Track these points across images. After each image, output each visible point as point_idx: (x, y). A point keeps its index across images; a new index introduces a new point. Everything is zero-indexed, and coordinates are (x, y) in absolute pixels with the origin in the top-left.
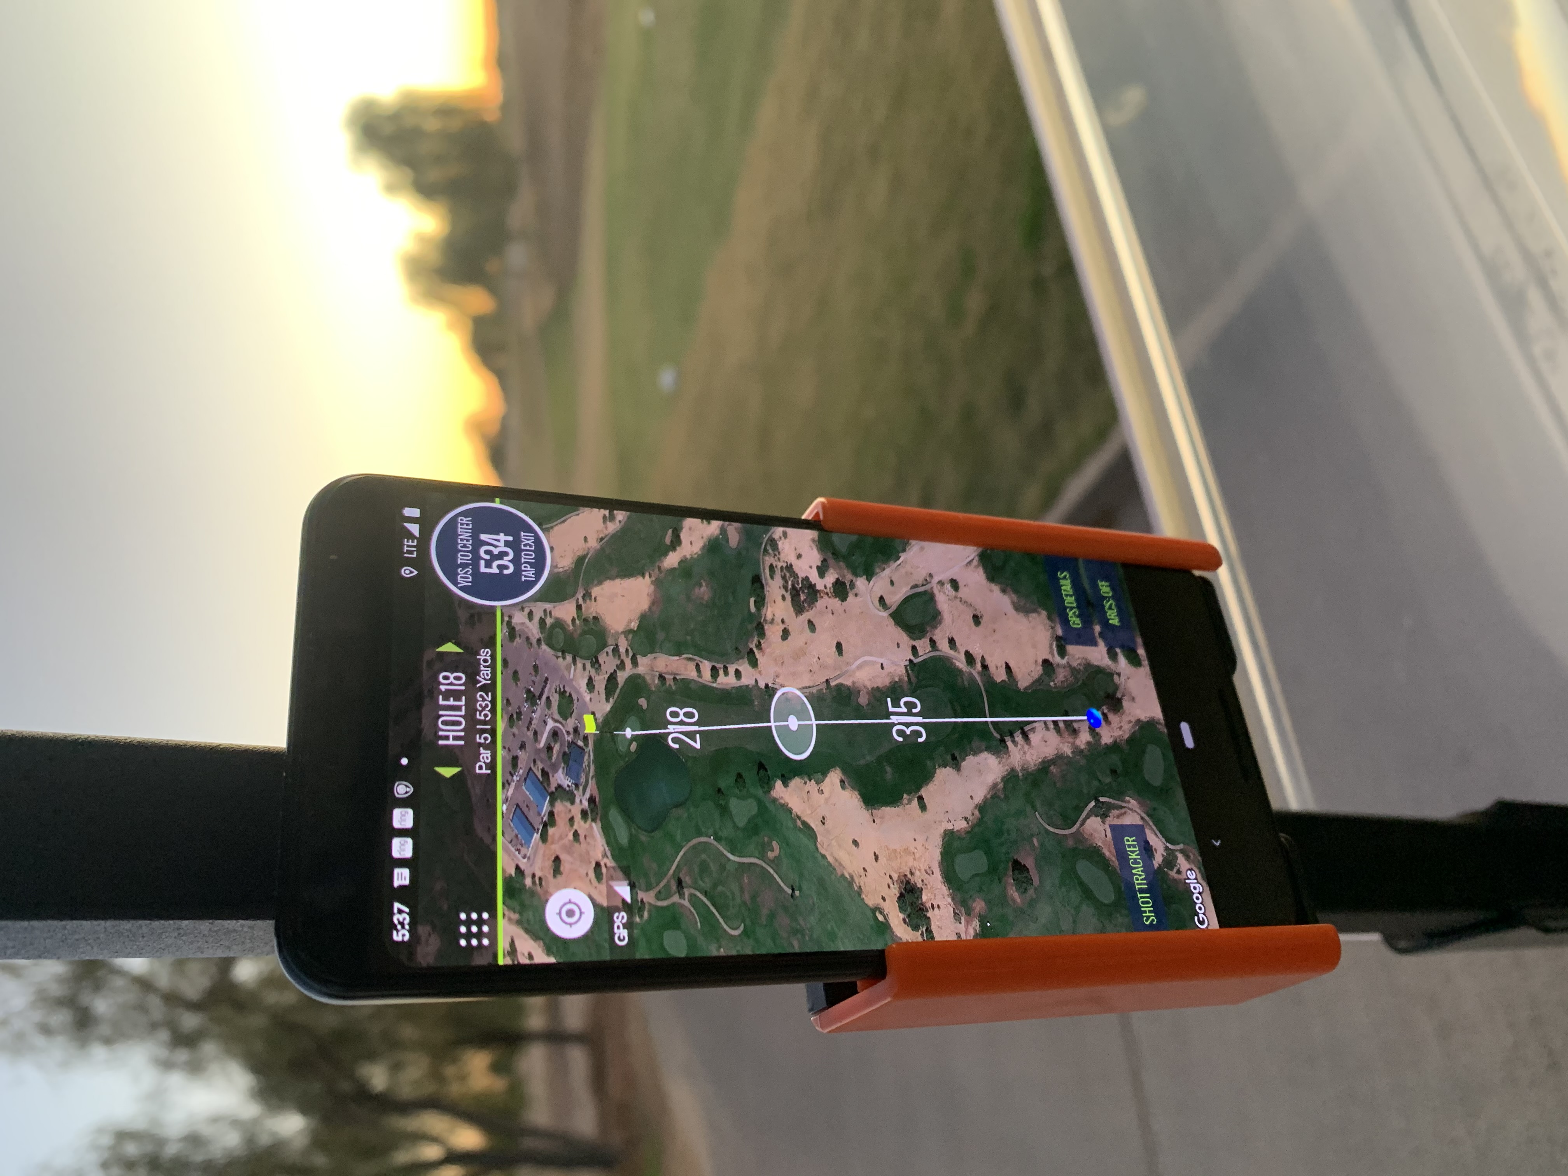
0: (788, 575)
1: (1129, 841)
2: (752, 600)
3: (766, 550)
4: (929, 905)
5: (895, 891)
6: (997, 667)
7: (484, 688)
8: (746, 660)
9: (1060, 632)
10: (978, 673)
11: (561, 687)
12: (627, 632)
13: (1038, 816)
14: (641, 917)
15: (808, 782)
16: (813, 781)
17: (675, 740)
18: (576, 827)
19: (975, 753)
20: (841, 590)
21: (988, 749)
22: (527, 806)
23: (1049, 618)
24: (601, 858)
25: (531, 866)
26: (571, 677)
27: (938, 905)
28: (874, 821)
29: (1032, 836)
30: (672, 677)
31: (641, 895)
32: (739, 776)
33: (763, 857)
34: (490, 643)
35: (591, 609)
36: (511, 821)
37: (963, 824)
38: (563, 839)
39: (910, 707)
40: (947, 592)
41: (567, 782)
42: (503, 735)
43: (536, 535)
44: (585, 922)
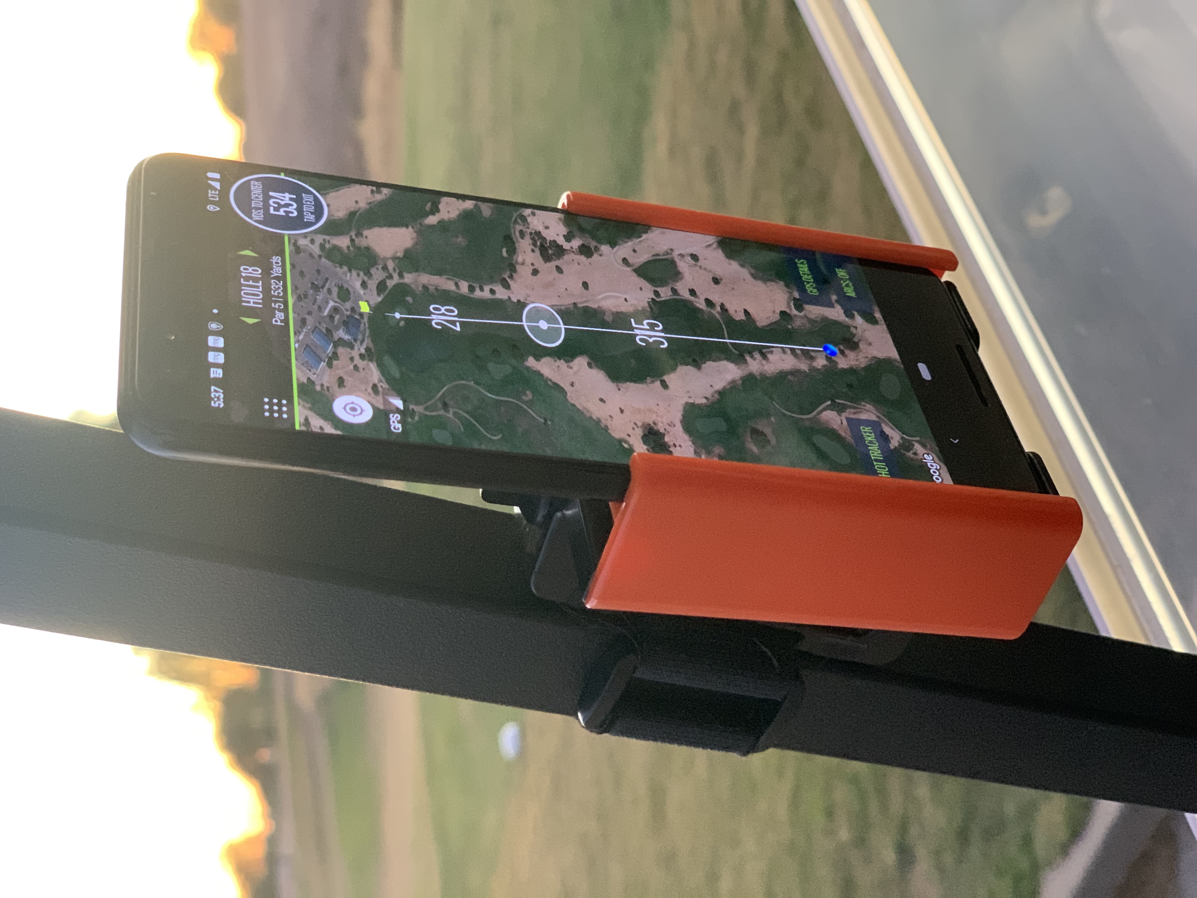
0: (536, 238)
1: (865, 429)
2: (504, 250)
3: (516, 221)
4: (671, 444)
5: (639, 432)
6: (736, 311)
7: (277, 278)
8: (500, 284)
10: (718, 313)
11: (340, 284)
12: (394, 258)
13: (775, 404)
14: (413, 418)
15: (558, 361)
16: (562, 360)
17: (438, 324)
18: (355, 362)
19: (715, 360)
20: (586, 251)
21: (729, 359)
22: (315, 347)
23: (787, 286)
24: (377, 382)
25: (320, 379)
26: (348, 279)
27: (680, 445)
28: (619, 389)
29: (769, 415)
30: (433, 288)
31: (411, 407)
32: (496, 350)
33: (519, 399)
34: (282, 253)
35: (362, 242)
36: (303, 353)
37: (704, 401)
38: (345, 368)
39: (652, 327)
40: (687, 261)
41: (347, 337)
42: (293, 306)
43: (315, 197)
44: (366, 415)
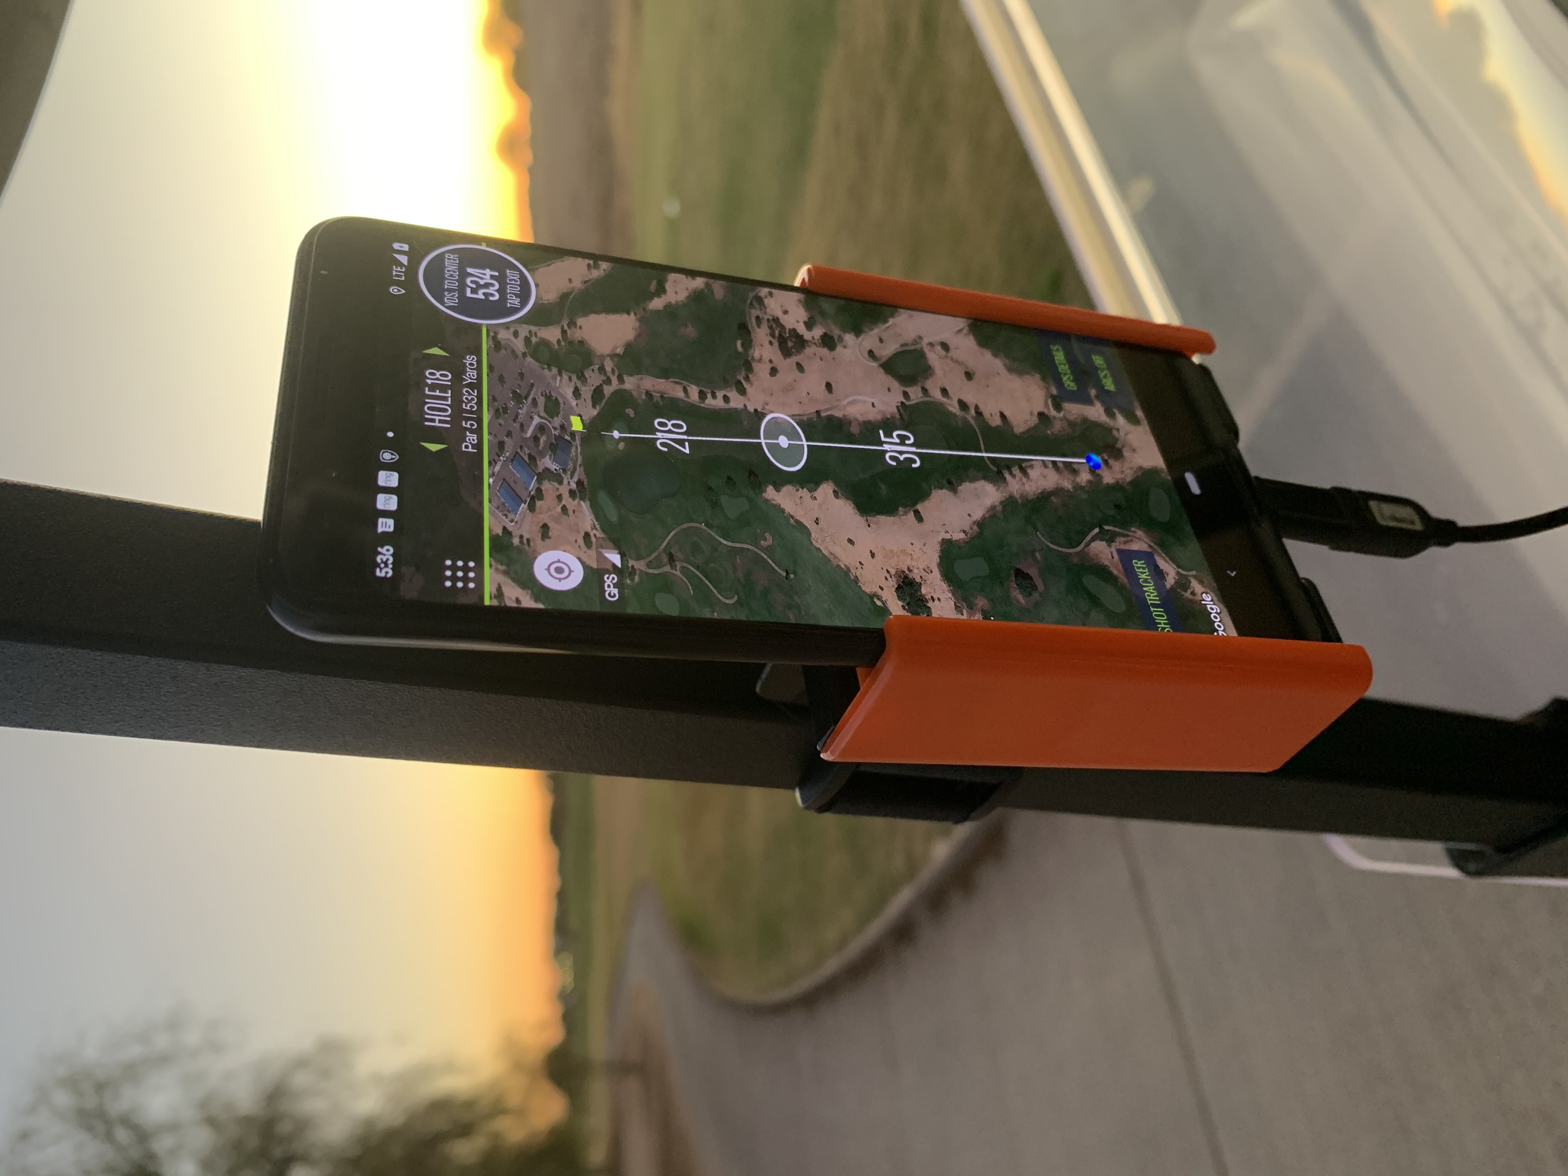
0: (774, 326)
1: (1138, 564)
2: (739, 343)
3: (751, 304)
4: (928, 597)
5: (893, 583)
6: (991, 414)
7: (470, 385)
8: (734, 389)
9: (1054, 391)
10: (973, 417)
11: (547, 392)
12: (613, 356)
13: (1040, 536)
14: (632, 580)
15: (800, 489)
16: (805, 489)
17: (662, 444)
18: (563, 502)
19: (973, 480)
20: (828, 342)
21: (985, 478)
22: (514, 482)
23: (1044, 379)
24: (590, 529)
25: (519, 528)
26: (557, 385)
27: (938, 598)
28: (869, 526)
29: (1034, 551)
30: (659, 395)
31: (631, 563)
32: (729, 478)
33: (757, 545)
34: (477, 352)
35: (576, 335)
36: (498, 491)
37: (962, 536)
38: (551, 511)
39: (903, 440)
40: (937, 352)
41: (554, 467)
42: (489, 424)
43: (521, 273)
44: (575, 579)
